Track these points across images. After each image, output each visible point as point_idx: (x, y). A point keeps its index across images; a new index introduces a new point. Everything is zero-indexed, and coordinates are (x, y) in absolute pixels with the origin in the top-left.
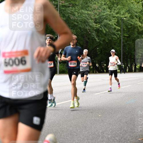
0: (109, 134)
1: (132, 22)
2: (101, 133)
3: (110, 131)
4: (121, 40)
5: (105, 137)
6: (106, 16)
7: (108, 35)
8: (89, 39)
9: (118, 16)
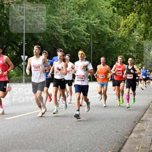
0: (78, 147)
1: (102, 28)
2: (69, 146)
3: (78, 143)
4: (90, 47)
5: (73, 150)
6: (75, 21)
7: (77, 41)
8: (56, 45)
9: (87, 22)
